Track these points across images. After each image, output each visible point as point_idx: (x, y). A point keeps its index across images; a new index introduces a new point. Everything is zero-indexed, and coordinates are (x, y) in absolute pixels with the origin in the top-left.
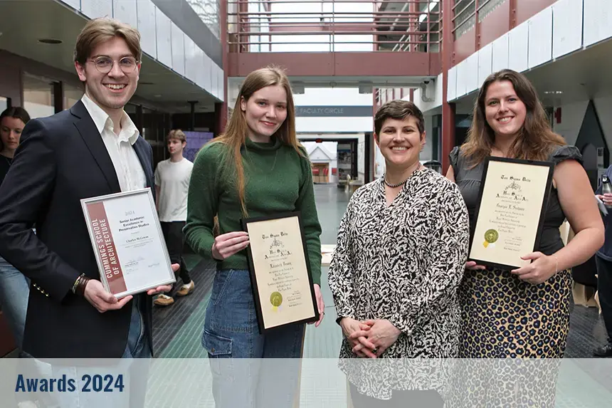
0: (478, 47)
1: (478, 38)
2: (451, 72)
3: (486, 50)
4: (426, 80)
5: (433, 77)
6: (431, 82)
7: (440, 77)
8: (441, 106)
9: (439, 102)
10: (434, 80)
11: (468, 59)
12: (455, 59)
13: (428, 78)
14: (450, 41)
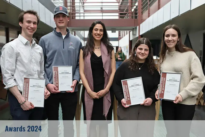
0: (149, 16)
1: (149, 14)
2: (141, 25)
3: (151, 17)
4: (134, 28)
5: (136, 27)
6: (135, 29)
7: (138, 27)
8: (138, 37)
9: (137, 36)
10: (136, 28)
11: (146, 20)
12: (142, 21)
13: (134, 27)
14: (141, 15)
